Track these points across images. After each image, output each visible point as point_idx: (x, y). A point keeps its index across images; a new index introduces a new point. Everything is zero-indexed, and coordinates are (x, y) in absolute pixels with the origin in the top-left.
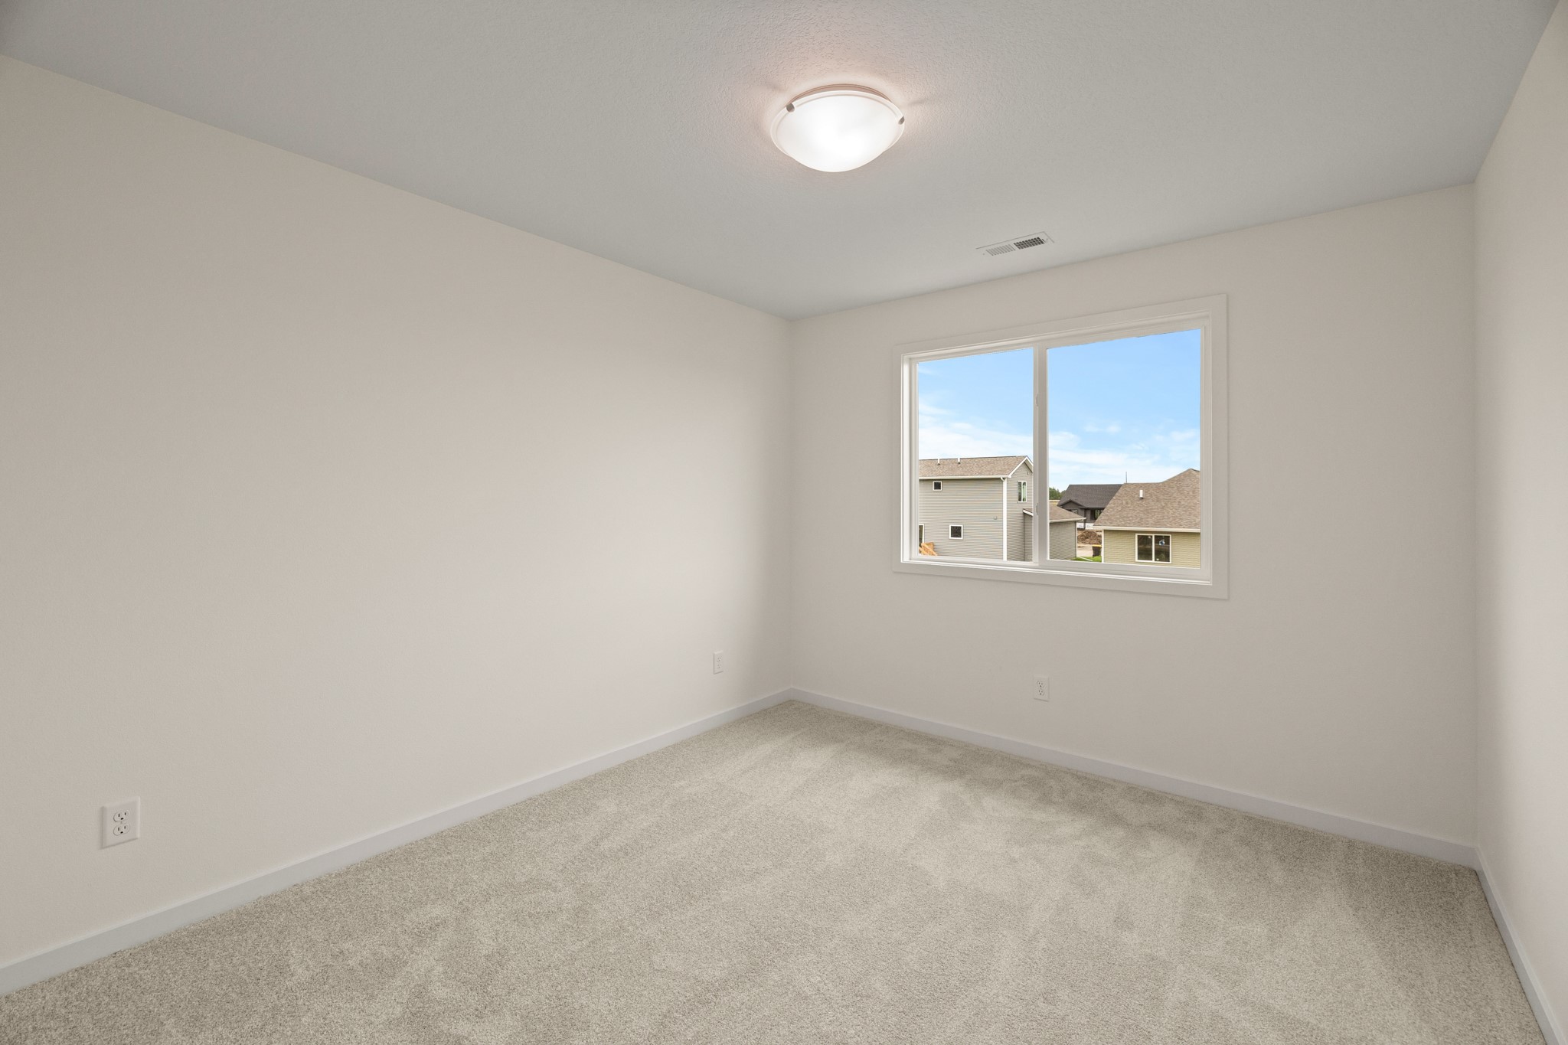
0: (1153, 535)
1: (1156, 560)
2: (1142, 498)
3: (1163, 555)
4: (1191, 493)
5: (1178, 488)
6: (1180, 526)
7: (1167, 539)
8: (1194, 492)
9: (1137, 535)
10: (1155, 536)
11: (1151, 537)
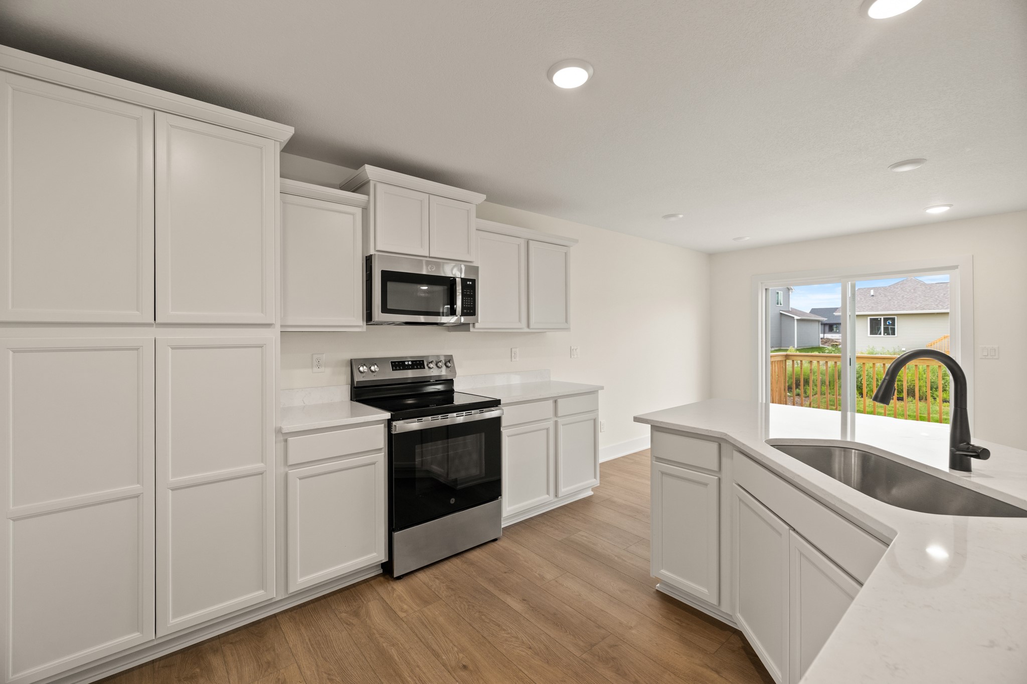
0: (882, 318)
1: (884, 335)
2: (873, 296)
3: (890, 330)
4: (912, 291)
5: (902, 288)
6: (904, 309)
7: (893, 320)
8: (914, 290)
9: (869, 318)
10: (884, 319)
11: (881, 319)
